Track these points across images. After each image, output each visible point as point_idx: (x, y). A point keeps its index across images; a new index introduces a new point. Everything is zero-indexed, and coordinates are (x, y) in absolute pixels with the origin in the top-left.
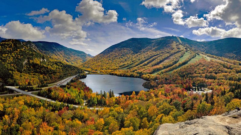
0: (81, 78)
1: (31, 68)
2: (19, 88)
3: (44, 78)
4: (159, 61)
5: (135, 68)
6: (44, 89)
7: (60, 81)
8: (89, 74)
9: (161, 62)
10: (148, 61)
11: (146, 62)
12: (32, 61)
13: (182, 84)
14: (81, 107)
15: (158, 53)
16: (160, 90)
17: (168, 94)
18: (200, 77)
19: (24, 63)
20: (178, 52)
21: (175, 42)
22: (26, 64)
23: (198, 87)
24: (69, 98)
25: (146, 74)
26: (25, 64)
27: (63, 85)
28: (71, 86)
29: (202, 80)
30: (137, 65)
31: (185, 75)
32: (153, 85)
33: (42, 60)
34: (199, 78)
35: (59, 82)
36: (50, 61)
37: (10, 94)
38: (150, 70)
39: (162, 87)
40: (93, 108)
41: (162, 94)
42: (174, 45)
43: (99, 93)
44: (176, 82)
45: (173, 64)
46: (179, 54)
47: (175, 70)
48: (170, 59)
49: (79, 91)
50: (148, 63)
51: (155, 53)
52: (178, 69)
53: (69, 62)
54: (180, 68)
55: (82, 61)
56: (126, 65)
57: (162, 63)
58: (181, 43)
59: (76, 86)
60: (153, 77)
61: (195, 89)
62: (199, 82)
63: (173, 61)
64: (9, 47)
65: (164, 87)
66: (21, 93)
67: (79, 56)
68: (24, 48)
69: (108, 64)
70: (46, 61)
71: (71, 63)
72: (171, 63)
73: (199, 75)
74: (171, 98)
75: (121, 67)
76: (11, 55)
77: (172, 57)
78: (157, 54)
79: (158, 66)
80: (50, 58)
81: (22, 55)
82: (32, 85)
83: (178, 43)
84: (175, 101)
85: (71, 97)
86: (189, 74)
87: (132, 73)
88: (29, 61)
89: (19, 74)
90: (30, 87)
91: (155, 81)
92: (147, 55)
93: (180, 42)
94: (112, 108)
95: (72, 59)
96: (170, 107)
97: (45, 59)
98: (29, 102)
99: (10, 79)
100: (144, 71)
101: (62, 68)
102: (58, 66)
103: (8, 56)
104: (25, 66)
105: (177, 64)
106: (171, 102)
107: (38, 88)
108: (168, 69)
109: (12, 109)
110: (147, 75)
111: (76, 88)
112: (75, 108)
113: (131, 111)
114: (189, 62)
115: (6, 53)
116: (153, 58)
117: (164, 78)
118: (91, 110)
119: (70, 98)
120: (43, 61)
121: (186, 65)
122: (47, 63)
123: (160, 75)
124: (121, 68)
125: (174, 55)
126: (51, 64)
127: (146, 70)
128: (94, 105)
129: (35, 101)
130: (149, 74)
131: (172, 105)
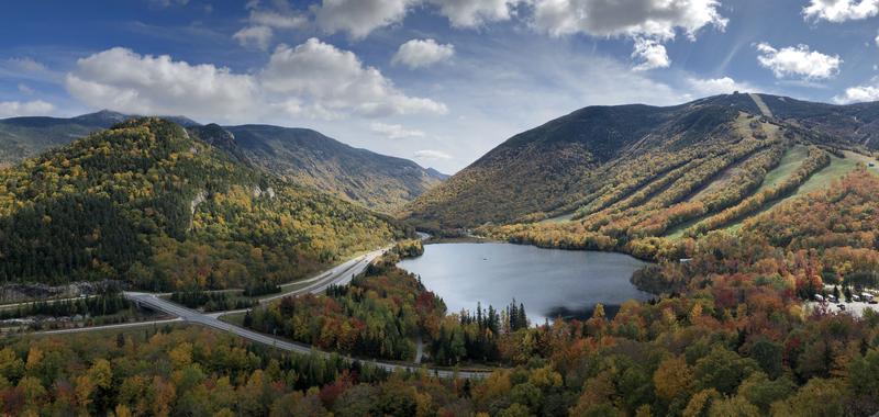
0: (403, 257)
1: (217, 221)
2: (174, 300)
3: (266, 258)
4: (688, 185)
5: (602, 216)
6: (268, 302)
7: (325, 270)
8: (431, 241)
9: (696, 188)
10: (648, 187)
11: (641, 193)
12: (223, 198)
13: (780, 272)
14: (404, 368)
15: (687, 158)
16: (698, 297)
17: (728, 312)
18: (850, 244)
19: (193, 204)
20: (757, 150)
21: (747, 115)
22: (201, 208)
23: (845, 284)
24: (359, 336)
25: (641, 237)
26: (196, 208)
27: (338, 284)
28: (366, 289)
29: (864, 258)
30: (608, 205)
31: (790, 238)
32: (669, 277)
33: (257, 192)
34: (848, 250)
35: (322, 276)
36: (290, 198)
37: (137, 320)
38: (655, 222)
39: (703, 286)
40: (451, 373)
41: (705, 311)
42: (743, 124)
43: (471, 315)
44: (757, 264)
45: (743, 197)
46: (763, 159)
47: (751, 221)
48: (729, 175)
49: (397, 310)
50: (650, 196)
51: (672, 158)
52: (762, 214)
53: (357, 199)
54: (768, 212)
55: (405, 194)
56: (570, 206)
57: (701, 195)
58: (770, 115)
59: (386, 288)
60: (668, 248)
61: (836, 293)
62: (848, 264)
63: (742, 186)
64: (140, 147)
65: (710, 283)
66: (180, 319)
67: (394, 176)
68: (193, 150)
69: (501, 202)
70: (272, 195)
71: (363, 200)
72: (736, 192)
73: (849, 237)
74: (741, 326)
75: (551, 214)
76: (145, 173)
77: (736, 171)
78: (680, 160)
79: (686, 207)
80: (289, 185)
81: (187, 176)
82: (222, 288)
83: (757, 118)
84: (755, 339)
85: (368, 333)
86: (803, 235)
87: (591, 235)
88: (210, 197)
89: (174, 244)
90: (213, 295)
91: (679, 262)
92: (644, 167)
93: (766, 111)
94: (522, 371)
95: (370, 187)
96: (739, 362)
97: (270, 190)
98: (209, 353)
99: (139, 264)
100: (635, 224)
101: (333, 223)
102: (319, 212)
103: (134, 178)
104: (198, 216)
105: (759, 196)
106: (740, 344)
107: (244, 300)
108: (722, 216)
109: (147, 378)
110: (647, 239)
111: (385, 296)
112: (384, 375)
113: (591, 381)
114: (801, 189)
115: (128, 169)
116: (669, 175)
117: (712, 253)
118: (441, 381)
119: (363, 335)
120: (261, 195)
121: (792, 199)
122: (278, 205)
123: (695, 238)
124: (550, 217)
125: (744, 164)
126: (293, 209)
127: (640, 221)
128: (454, 363)
129: (232, 347)
130: (653, 238)
131: (745, 354)
